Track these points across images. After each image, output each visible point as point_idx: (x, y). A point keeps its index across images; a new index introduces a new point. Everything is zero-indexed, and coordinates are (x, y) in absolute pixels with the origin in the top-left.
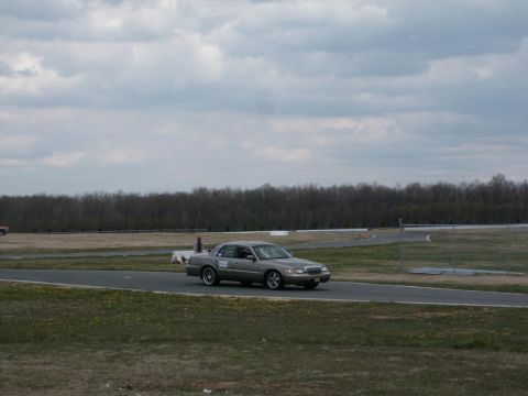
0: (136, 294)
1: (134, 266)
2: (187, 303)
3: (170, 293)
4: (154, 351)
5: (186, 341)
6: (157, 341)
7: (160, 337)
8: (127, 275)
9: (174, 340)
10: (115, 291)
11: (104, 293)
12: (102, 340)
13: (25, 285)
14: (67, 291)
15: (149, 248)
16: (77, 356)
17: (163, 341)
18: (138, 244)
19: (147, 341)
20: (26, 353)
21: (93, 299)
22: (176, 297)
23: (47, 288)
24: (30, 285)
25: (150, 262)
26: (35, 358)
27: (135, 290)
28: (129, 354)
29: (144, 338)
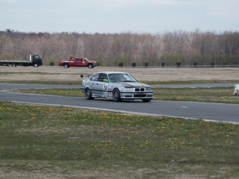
0: (187, 122)
1: (197, 98)
2: (231, 131)
3: (217, 121)
4: (188, 171)
5: (219, 163)
6: (193, 162)
7: (197, 159)
8: (185, 105)
9: (209, 162)
10: (170, 119)
11: (159, 120)
12: (147, 160)
13: (94, 111)
14: (128, 118)
15: (216, 82)
16: (120, 172)
17: (199, 162)
18: (207, 78)
19: (185, 162)
20: (78, 168)
21: (150, 125)
22: (223, 125)
23: (111, 115)
24: (99, 111)
25: (213, 94)
26: (85, 173)
27: (187, 118)
28: (164, 172)
29: (183, 159)
